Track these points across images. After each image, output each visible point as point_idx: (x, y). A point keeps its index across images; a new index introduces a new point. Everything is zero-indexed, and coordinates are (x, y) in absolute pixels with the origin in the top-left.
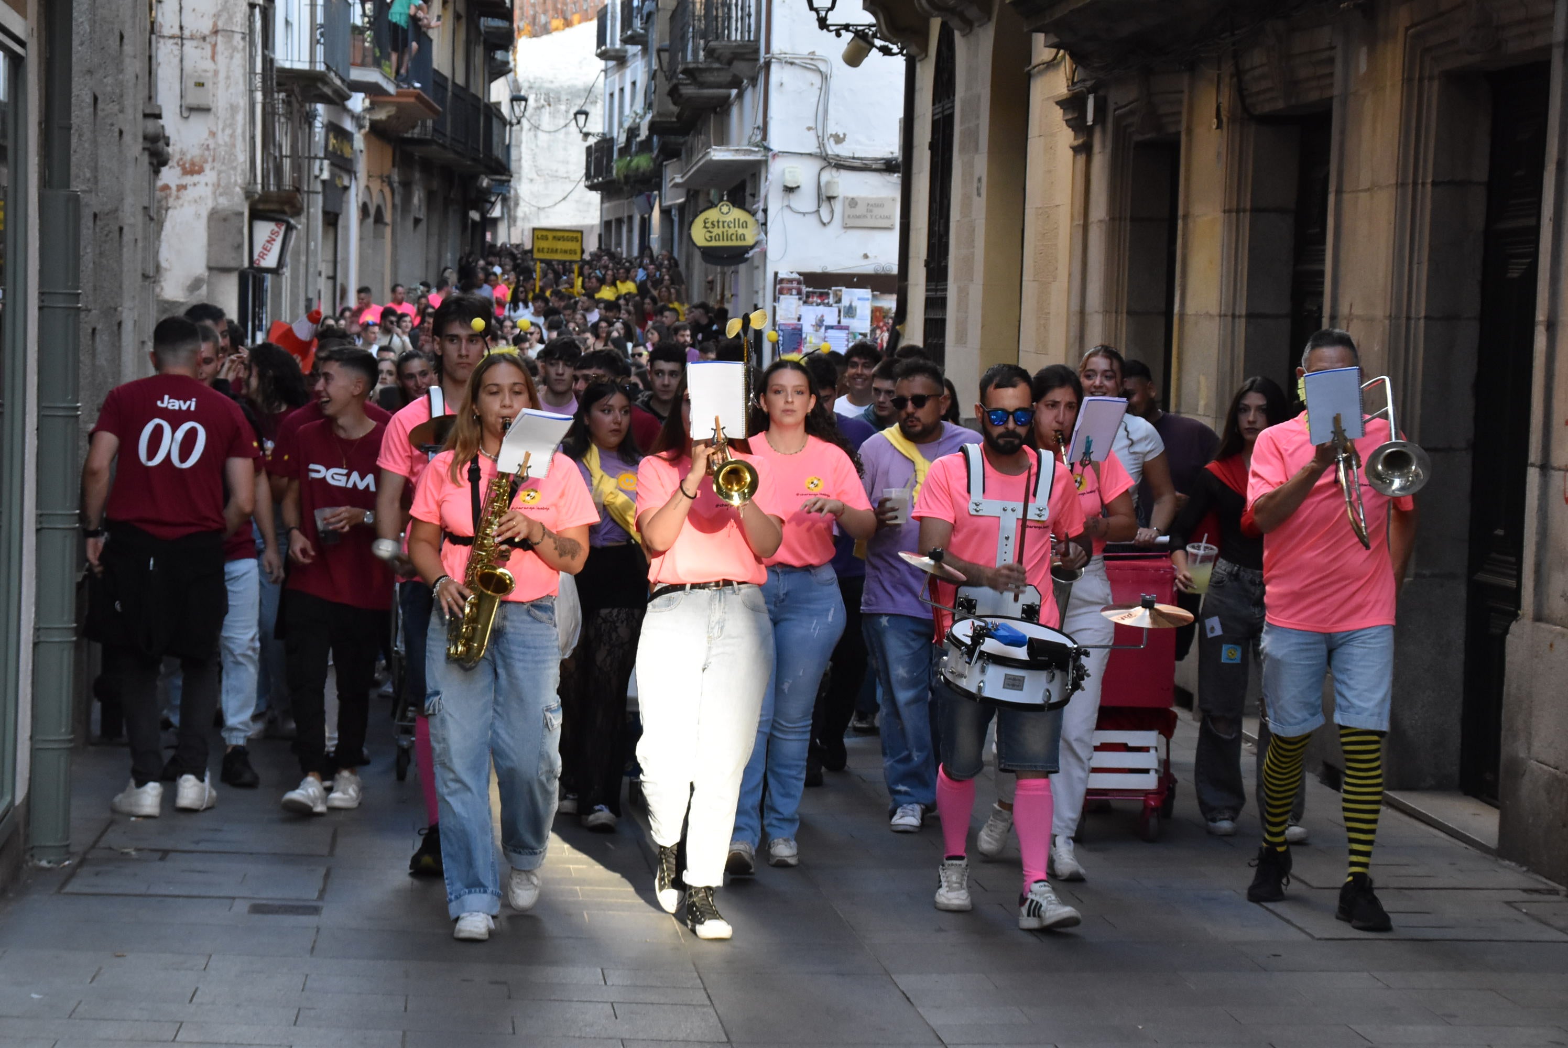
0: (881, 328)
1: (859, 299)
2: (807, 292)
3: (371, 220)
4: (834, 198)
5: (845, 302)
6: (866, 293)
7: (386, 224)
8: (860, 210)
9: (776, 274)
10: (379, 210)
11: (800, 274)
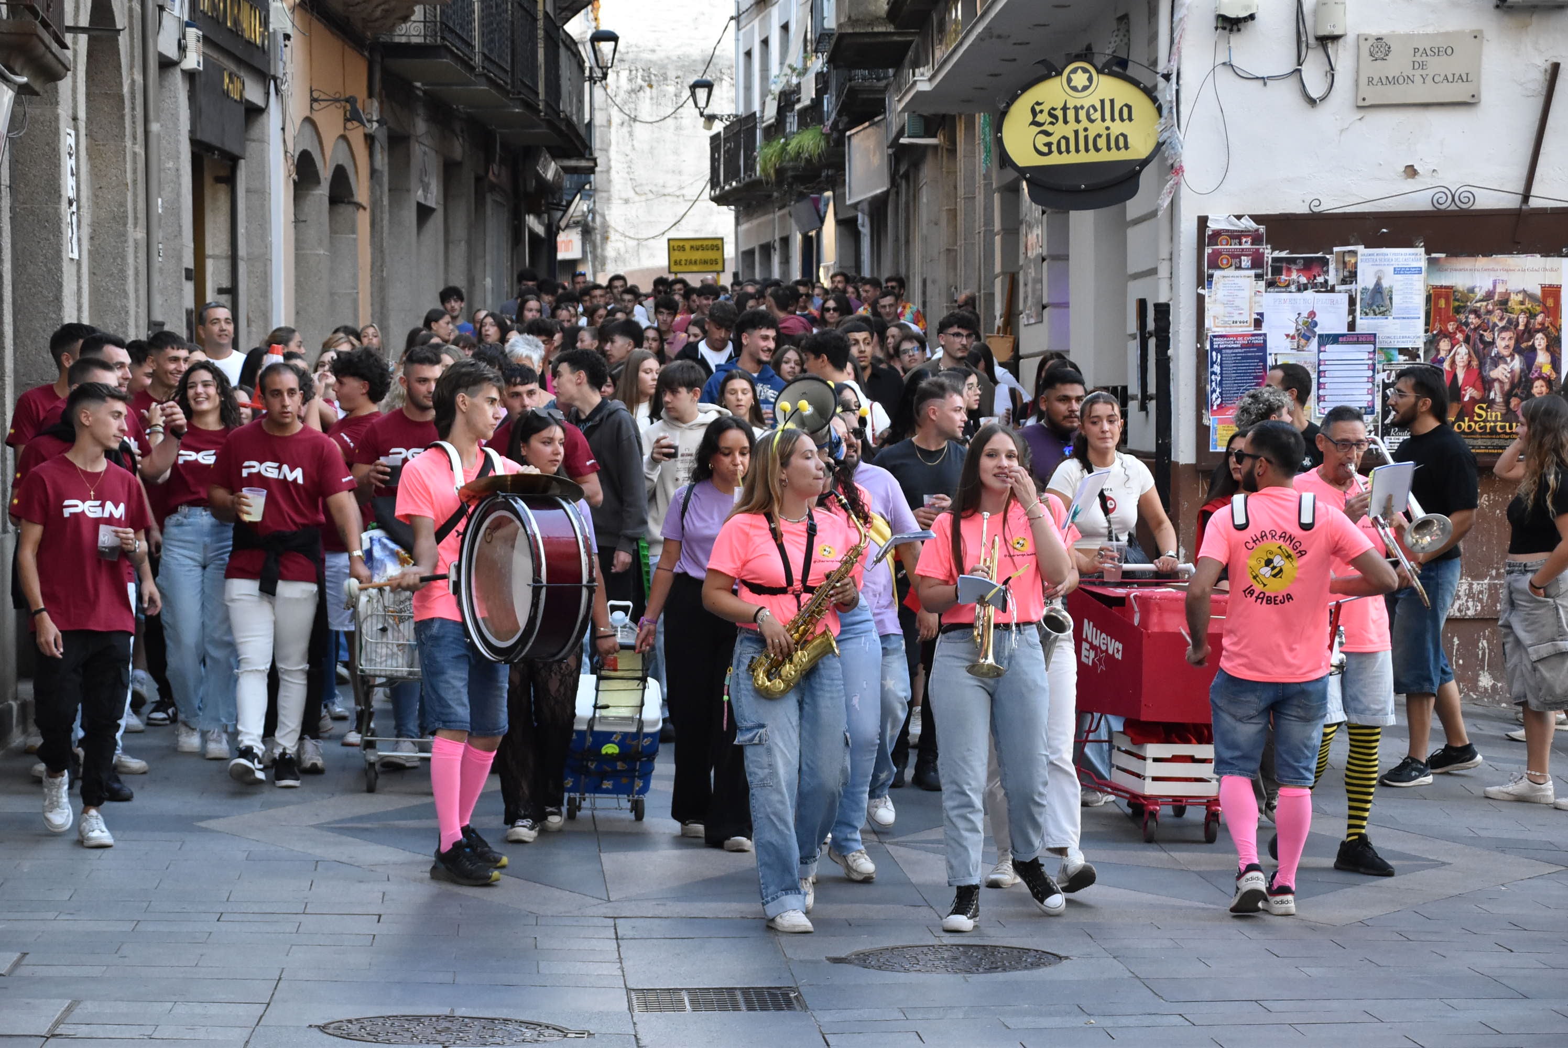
0: (1450, 336)
1: (1397, 271)
2: (1275, 260)
3: (323, 191)
4: (1335, 38)
5: (1366, 279)
6: (1415, 256)
7: (359, 206)
8: (1397, 64)
9: (1203, 221)
10: (340, 177)
11: (1257, 219)
